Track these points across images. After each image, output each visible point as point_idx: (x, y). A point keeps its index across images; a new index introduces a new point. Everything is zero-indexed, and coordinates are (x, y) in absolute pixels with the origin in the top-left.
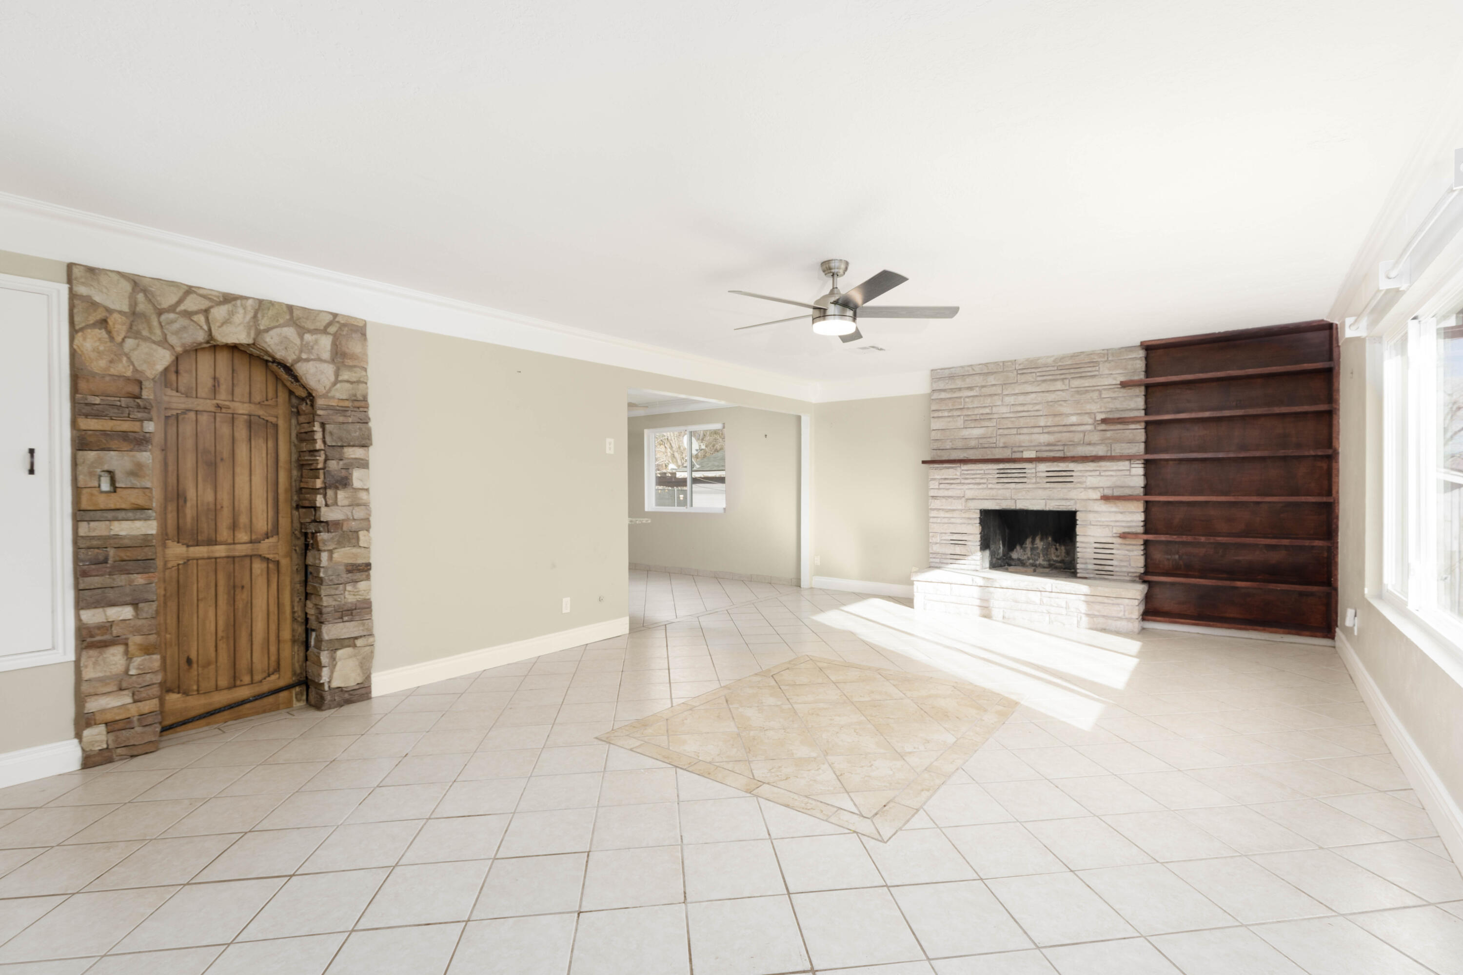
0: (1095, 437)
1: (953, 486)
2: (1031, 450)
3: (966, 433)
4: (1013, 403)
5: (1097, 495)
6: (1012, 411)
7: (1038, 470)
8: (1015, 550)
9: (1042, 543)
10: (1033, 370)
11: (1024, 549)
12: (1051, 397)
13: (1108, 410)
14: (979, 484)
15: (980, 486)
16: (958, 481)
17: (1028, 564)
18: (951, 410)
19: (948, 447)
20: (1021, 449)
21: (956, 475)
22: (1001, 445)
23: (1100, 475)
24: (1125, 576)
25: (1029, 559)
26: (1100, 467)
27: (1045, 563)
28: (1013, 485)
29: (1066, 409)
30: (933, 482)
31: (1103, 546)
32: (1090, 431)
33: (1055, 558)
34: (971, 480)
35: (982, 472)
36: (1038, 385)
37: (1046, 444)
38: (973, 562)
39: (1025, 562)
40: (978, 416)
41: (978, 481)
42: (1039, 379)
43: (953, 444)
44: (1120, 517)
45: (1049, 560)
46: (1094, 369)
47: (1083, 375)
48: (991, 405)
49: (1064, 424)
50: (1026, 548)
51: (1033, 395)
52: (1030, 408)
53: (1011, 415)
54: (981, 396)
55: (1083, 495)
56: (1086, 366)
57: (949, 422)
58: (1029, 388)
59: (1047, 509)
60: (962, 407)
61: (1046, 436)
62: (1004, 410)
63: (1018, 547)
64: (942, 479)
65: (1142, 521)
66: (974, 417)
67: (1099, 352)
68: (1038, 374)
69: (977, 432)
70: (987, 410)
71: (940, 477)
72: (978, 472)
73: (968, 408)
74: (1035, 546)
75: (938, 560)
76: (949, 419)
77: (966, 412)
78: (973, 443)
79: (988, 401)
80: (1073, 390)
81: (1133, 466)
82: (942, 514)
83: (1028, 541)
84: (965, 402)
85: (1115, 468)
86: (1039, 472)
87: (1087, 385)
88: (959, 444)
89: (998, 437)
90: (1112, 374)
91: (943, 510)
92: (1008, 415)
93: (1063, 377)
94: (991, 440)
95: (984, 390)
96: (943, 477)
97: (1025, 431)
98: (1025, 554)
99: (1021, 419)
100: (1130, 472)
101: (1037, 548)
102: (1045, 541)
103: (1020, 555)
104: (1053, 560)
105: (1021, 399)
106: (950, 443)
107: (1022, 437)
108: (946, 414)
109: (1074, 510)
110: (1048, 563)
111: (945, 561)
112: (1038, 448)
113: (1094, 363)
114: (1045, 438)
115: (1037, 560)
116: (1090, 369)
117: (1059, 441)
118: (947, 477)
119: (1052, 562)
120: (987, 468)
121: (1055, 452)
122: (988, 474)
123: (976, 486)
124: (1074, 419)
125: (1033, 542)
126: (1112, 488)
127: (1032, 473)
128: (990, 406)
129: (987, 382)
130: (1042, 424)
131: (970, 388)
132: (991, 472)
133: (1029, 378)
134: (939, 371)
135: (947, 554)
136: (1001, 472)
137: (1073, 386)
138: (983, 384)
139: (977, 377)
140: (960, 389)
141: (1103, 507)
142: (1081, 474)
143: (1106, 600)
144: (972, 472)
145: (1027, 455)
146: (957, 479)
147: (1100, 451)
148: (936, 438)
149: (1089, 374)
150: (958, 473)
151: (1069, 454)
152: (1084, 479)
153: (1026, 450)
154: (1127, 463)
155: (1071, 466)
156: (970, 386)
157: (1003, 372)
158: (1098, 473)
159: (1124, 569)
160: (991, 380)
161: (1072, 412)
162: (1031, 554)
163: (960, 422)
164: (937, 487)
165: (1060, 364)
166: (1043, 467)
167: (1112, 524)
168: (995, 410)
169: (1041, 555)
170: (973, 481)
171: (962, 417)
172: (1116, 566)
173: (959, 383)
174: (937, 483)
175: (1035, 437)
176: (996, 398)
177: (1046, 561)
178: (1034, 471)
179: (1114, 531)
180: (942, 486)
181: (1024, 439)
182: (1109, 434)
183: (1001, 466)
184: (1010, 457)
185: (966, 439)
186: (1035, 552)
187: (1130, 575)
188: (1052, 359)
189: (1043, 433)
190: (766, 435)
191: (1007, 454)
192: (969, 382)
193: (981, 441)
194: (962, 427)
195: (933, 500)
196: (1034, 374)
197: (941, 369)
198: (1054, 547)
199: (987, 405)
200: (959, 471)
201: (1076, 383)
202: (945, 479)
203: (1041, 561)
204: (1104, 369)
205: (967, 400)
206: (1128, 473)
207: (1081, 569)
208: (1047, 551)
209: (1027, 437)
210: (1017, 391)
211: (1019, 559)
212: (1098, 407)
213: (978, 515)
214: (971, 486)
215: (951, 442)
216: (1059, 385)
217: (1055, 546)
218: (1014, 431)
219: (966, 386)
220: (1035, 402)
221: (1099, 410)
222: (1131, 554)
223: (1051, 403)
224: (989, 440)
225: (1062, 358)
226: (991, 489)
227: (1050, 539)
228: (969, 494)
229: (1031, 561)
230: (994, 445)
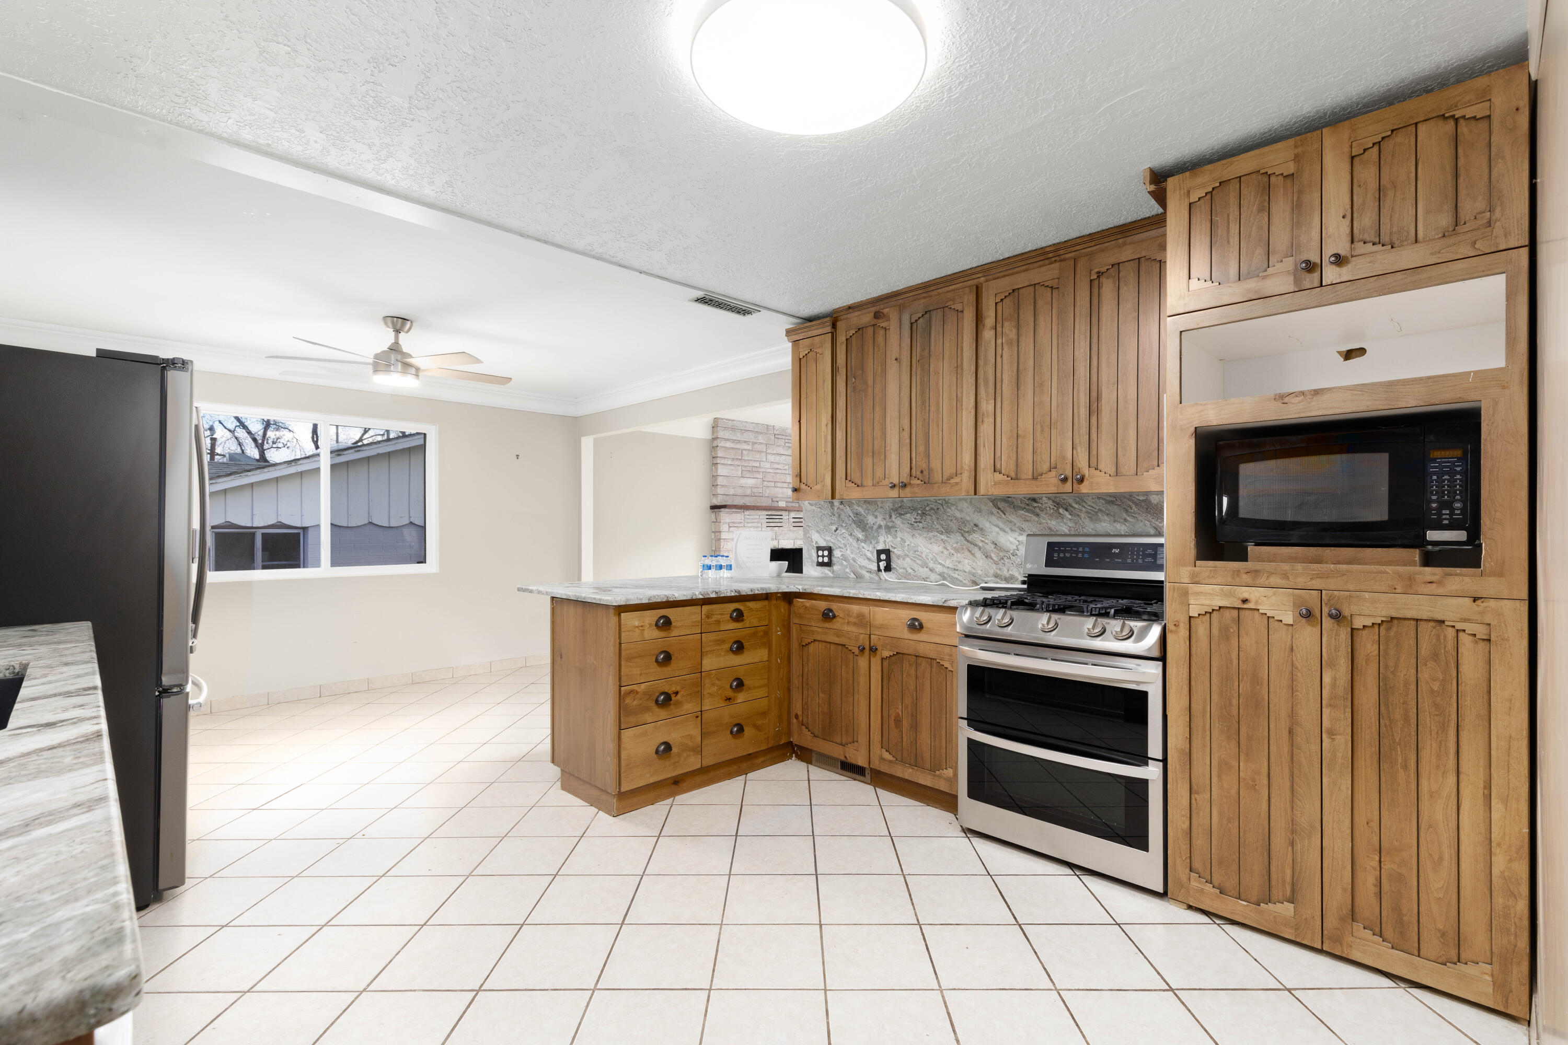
1: (739, 529)
2: (781, 501)
3: (744, 482)
6: (772, 467)
10: (784, 437)
14: (756, 526)
15: (758, 530)
16: (743, 525)
18: (733, 459)
19: (731, 493)
20: (778, 500)
22: (766, 495)
30: (725, 525)
34: (751, 524)
40: (751, 468)
42: (786, 445)
48: (759, 460)
51: (783, 457)
52: (782, 467)
53: (772, 471)
54: (753, 451)
57: (732, 470)
58: (782, 451)
60: (740, 458)
62: (767, 465)
66: (748, 469)
68: (786, 441)
69: (751, 482)
70: (757, 464)
71: (730, 521)
72: (756, 517)
73: (745, 460)
76: (732, 468)
77: (744, 463)
78: (749, 492)
79: (758, 457)
84: (742, 454)
86: (789, 518)
88: (739, 491)
89: (764, 488)
94: (760, 490)
95: (756, 446)
96: (732, 521)
97: (779, 485)
99: (778, 475)
105: (778, 458)
106: (733, 490)
107: (777, 490)
108: (730, 462)
112: (787, 500)
118: (735, 521)
120: (759, 514)
122: (760, 519)
123: (755, 530)
129: (757, 439)
131: (748, 443)
132: (761, 517)
133: (782, 442)
134: (724, 420)
136: (768, 518)
138: (755, 441)
139: (750, 434)
140: (739, 442)
144: (752, 517)
145: (781, 504)
146: (741, 523)
150: (742, 518)
156: (746, 440)
157: (766, 434)
160: (761, 439)
163: (739, 472)
164: (727, 530)
166: (790, 514)
168: (762, 465)
170: (754, 524)
171: (741, 467)
173: (738, 436)
174: (728, 527)
175: (785, 490)
176: (762, 454)
178: (786, 518)
180: (730, 529)
181: (779, 492)
183: (767, 513)
184: (772, 506)
185: (742, 487)
190: (518, 456)
191: (768, 504)
192: (745, 436)
193: (753, 490)
194: (741, 476)
195: (724, 543)
196: (784, 440)
197: (726, 419)
199: (757, 459)
200: (743, 516)
205: (744, 452)
210: (775, 452)
215: (733, 488)
218: (773, 484)
219: (743, 439)
220: (784, 462)
224: (758, 490)
226: (769, 532)
230: (761, 495)
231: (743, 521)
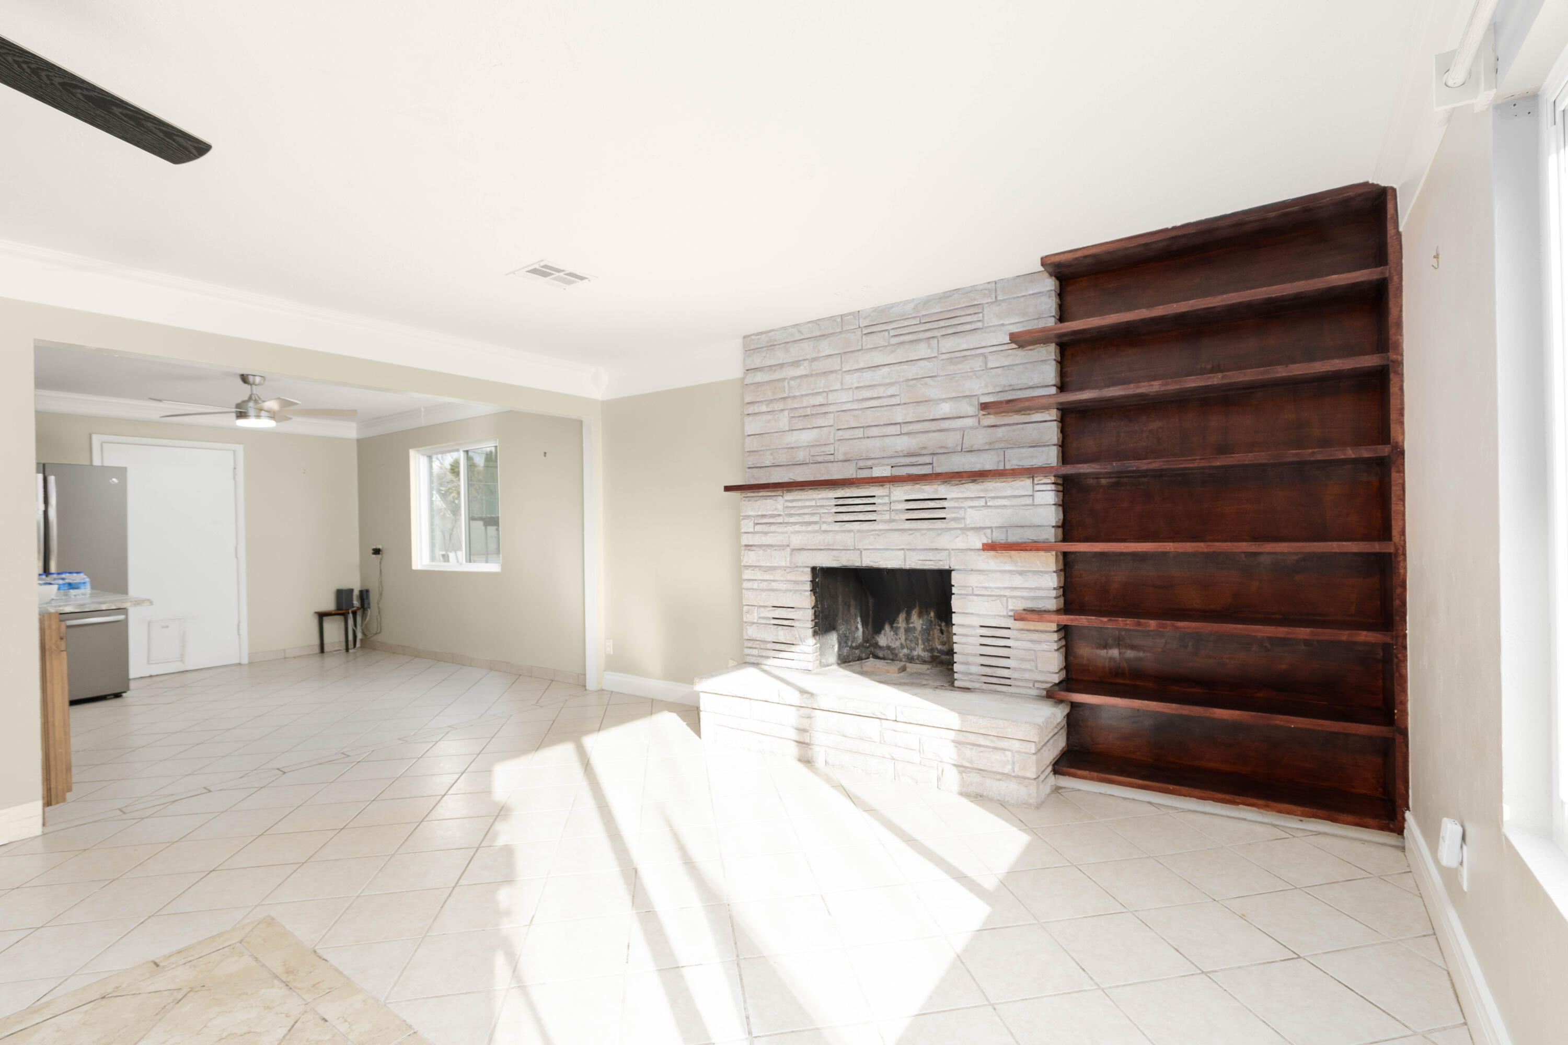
0: (979, 438)
1: (773, 528)
2: (883, 465)
3: (793, 439)
4: (856, 385)
5: (977, 541)
6: (855, 398)
7: (893, 498)
8: (883, 632)
9: (921, 622)
10: (885, 327)
11: (895, 630)
12: (912, 371)
13: (998, 389)
14: (809, 523)
15: (810, 528)
16: (780, 520)
17: (901, 655)
18: (771, 401)
19: (768, 463)
20: (869, 463)
21: (776, 509)
22: (841, 457)
23: (986, 506)
24: (1030, 688)
25: (902, 647)
26: (986, 491)
27: (926, 655)
28: (856, 526)
29: (933, 391)
30: (746, 521)
31: (992, 632)
32: (971, 428)
33: (939, 647)
34: (797, 517)
35: (813, 503)
36: (892, 352)
37: (905, 452)
38: (802, 656)
39: (897, 651)
40: (809, 410)
41: (807, 519)
42: (894, 341)
43: (774, 459)
44: (1018, 581)
45: (932, 650)
46: (975, 318)
47: (959, 329)
48: (826, 390)
49: (931, 418)
50: (898, 628)
51: (885, 370)
52: (880, 392)
53: (854, 406)
54: (812, 375)
55: (960, 543)
56: (963, 313)
57: (769, 421)
58: (880, 358)
59: (907, 567)
60: (786, 395)
61: (905, 438)
62: (844, 397)
63: (887, 627)
64: (758, 516)
65: (1054, 589)
66: (802, 412)
67: (982, 287)
68: (892, 333)
69: (806, 437)
70: (820, 400)
71: (756, 514)
72: (808, 503)
73: (795, 397)
74: (911, 625)
75: (755, 652)
76: (769, 417)
77: (791, 404)
78: (801, 456)
79: (821, 384)
80: (944, 357)
81: (1037, 488)
82: (759, 575)
83: (902, 617)
84: (790, 388)
85: (1009, 492)
86: (895, 501)
87: (965, 346)
88: (783, 458)
89: (837, 443)
90: (1003, 325)
91: (760, 567)
92: (849, 406)
93: (928, 334)
94: (827, 450)
95: (814, 365)
96: (760, 513)
97: (874, 432)
98: (896, 639)
99: (869, 412)
100: (1033, 499)
101: (914, 628)
102: (925, 617)
103: (890, 639)
104: (937, 649)
105: (869, 377)
106: (771, 457)
107: (870, 443)
108: (764, 408)
109: (947, 567)
110: (930, 654)
111: (765, 653)
112: (893, 461)
113: (976, 308)
114: (904, 444)
115: (914, 649)
116: (969, 319)
117: (925, 448)
118: (764, 513)
119: (936, 654)
120: (820, 496)
121: (920, 467)
122: (822, 506)
123: (804, 528)
124: (946, 409)
125: (908, 619)
126: (1005, 528)
127: (885, 504)
128: (825, 392)
129: (819, 351)
130: (899, 419)
131: (796, 364)
132: (825, 503)
133: (879, 340)
134: (753, 337)
135: (769, 642)
136: (841, 503)
137: (944, 350)
138: (815, 355)
139: (805, 345)
140: (782, 366)
141: (990, 562)
142: (956, 505)
143: (982, 741)
144: (799, 504)
145: (878, 472)
146: (779, 515)
147: (987, 462)
148: (752, 450)
149: (968, 327)
150: (780, 507)
151: (938, 470)
152: (961, 513)
153: (877, 465)
154: (1028, 482)
155: (941, 490)
156: (796, 359)
157: (841, 333)
158: (982, 502)
159: (1027, 676)
160: (826, 348)
161: (944, 396)
162: (906, 639)
163: (784, 421)
164: (751, 530)
165: (924, 313)
166: (900, 493)
167: (1007, 593)
168: (832, 398)
169: (920, 641)
170: (800, 519)
171: (786, 413)
172: (1015, 669)
173: (780, 356)
174: (751, 524)
175: (888, 441)
176: (832, 377)
177: (927, 651)
178: (886, 500)
179: (1010, 607)
180: (758, 528)
181: (873, 446)
182: (1000, 432)
183: (840, 493)
184: (854, 476)
185: (792, 448)
186: (911, 637)
187: (1037, 685)
188: (912, 305)
189: (901, 434)
190: (545, 453)
191: (849, 472)
192: (795, 353)
193: (814, 451)
194: (787, 429)
195: (746, 552)
196: (887, 333)
197: (758, 334)
198: (938, 628)
199: (821, 390)
200: (781, 503)
201: (948, 344)
202: (763, 516)
203: (919, 651)
204: (991, 317)
205: (792, 383)
206: (1028, 501)
207: (962, 673)
208: (929, 634)
209: (876, 443)
210: (862, 365)
211: (889, 648)
212: (983, 385)
213: (808, 577)
214: (797, 528)
215: (771, 454)
216: (923, 350)
217: (940, 626)
218: (859, 433)
219: (790, 360)
220: (888, 381)
221: (985, 391)
222: (1038, 647)
223: (911, 383)
224: (823, 449)
225: (927, 302)
226: (825, 531)
227: (932, 614)
228: (796, 541)
229: (905, 651)
230: (831, 458)
231: (782, 513)
